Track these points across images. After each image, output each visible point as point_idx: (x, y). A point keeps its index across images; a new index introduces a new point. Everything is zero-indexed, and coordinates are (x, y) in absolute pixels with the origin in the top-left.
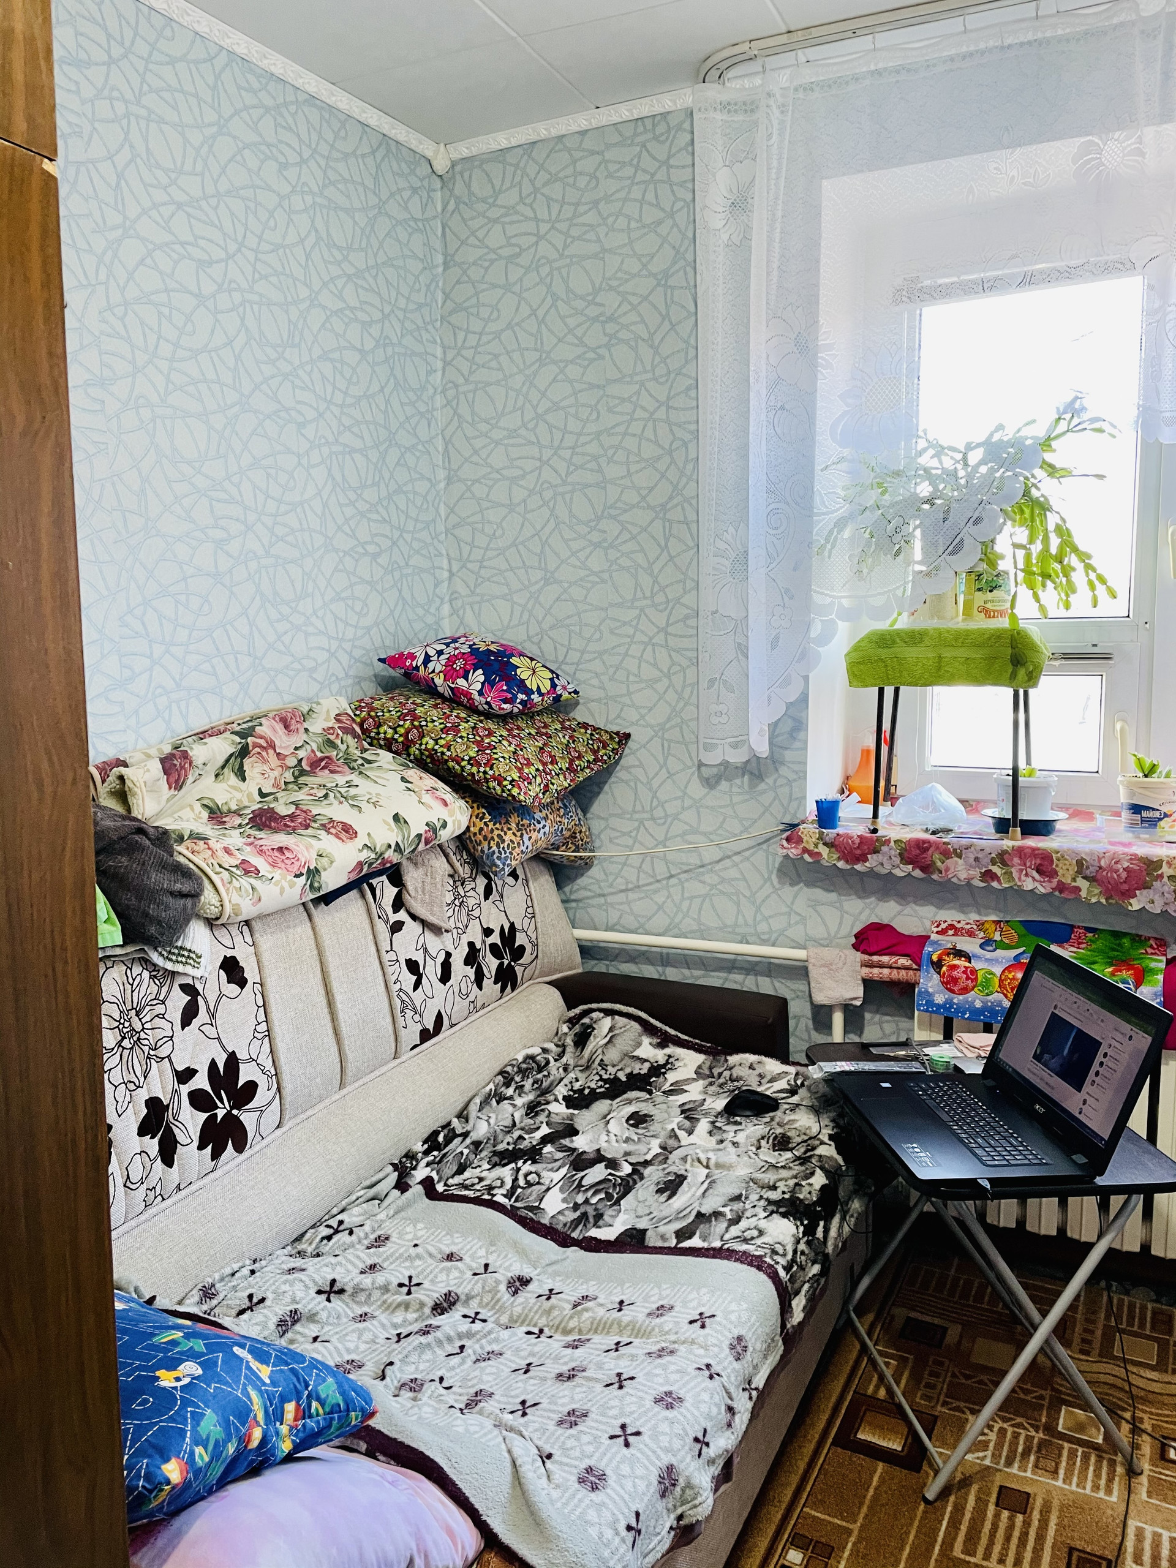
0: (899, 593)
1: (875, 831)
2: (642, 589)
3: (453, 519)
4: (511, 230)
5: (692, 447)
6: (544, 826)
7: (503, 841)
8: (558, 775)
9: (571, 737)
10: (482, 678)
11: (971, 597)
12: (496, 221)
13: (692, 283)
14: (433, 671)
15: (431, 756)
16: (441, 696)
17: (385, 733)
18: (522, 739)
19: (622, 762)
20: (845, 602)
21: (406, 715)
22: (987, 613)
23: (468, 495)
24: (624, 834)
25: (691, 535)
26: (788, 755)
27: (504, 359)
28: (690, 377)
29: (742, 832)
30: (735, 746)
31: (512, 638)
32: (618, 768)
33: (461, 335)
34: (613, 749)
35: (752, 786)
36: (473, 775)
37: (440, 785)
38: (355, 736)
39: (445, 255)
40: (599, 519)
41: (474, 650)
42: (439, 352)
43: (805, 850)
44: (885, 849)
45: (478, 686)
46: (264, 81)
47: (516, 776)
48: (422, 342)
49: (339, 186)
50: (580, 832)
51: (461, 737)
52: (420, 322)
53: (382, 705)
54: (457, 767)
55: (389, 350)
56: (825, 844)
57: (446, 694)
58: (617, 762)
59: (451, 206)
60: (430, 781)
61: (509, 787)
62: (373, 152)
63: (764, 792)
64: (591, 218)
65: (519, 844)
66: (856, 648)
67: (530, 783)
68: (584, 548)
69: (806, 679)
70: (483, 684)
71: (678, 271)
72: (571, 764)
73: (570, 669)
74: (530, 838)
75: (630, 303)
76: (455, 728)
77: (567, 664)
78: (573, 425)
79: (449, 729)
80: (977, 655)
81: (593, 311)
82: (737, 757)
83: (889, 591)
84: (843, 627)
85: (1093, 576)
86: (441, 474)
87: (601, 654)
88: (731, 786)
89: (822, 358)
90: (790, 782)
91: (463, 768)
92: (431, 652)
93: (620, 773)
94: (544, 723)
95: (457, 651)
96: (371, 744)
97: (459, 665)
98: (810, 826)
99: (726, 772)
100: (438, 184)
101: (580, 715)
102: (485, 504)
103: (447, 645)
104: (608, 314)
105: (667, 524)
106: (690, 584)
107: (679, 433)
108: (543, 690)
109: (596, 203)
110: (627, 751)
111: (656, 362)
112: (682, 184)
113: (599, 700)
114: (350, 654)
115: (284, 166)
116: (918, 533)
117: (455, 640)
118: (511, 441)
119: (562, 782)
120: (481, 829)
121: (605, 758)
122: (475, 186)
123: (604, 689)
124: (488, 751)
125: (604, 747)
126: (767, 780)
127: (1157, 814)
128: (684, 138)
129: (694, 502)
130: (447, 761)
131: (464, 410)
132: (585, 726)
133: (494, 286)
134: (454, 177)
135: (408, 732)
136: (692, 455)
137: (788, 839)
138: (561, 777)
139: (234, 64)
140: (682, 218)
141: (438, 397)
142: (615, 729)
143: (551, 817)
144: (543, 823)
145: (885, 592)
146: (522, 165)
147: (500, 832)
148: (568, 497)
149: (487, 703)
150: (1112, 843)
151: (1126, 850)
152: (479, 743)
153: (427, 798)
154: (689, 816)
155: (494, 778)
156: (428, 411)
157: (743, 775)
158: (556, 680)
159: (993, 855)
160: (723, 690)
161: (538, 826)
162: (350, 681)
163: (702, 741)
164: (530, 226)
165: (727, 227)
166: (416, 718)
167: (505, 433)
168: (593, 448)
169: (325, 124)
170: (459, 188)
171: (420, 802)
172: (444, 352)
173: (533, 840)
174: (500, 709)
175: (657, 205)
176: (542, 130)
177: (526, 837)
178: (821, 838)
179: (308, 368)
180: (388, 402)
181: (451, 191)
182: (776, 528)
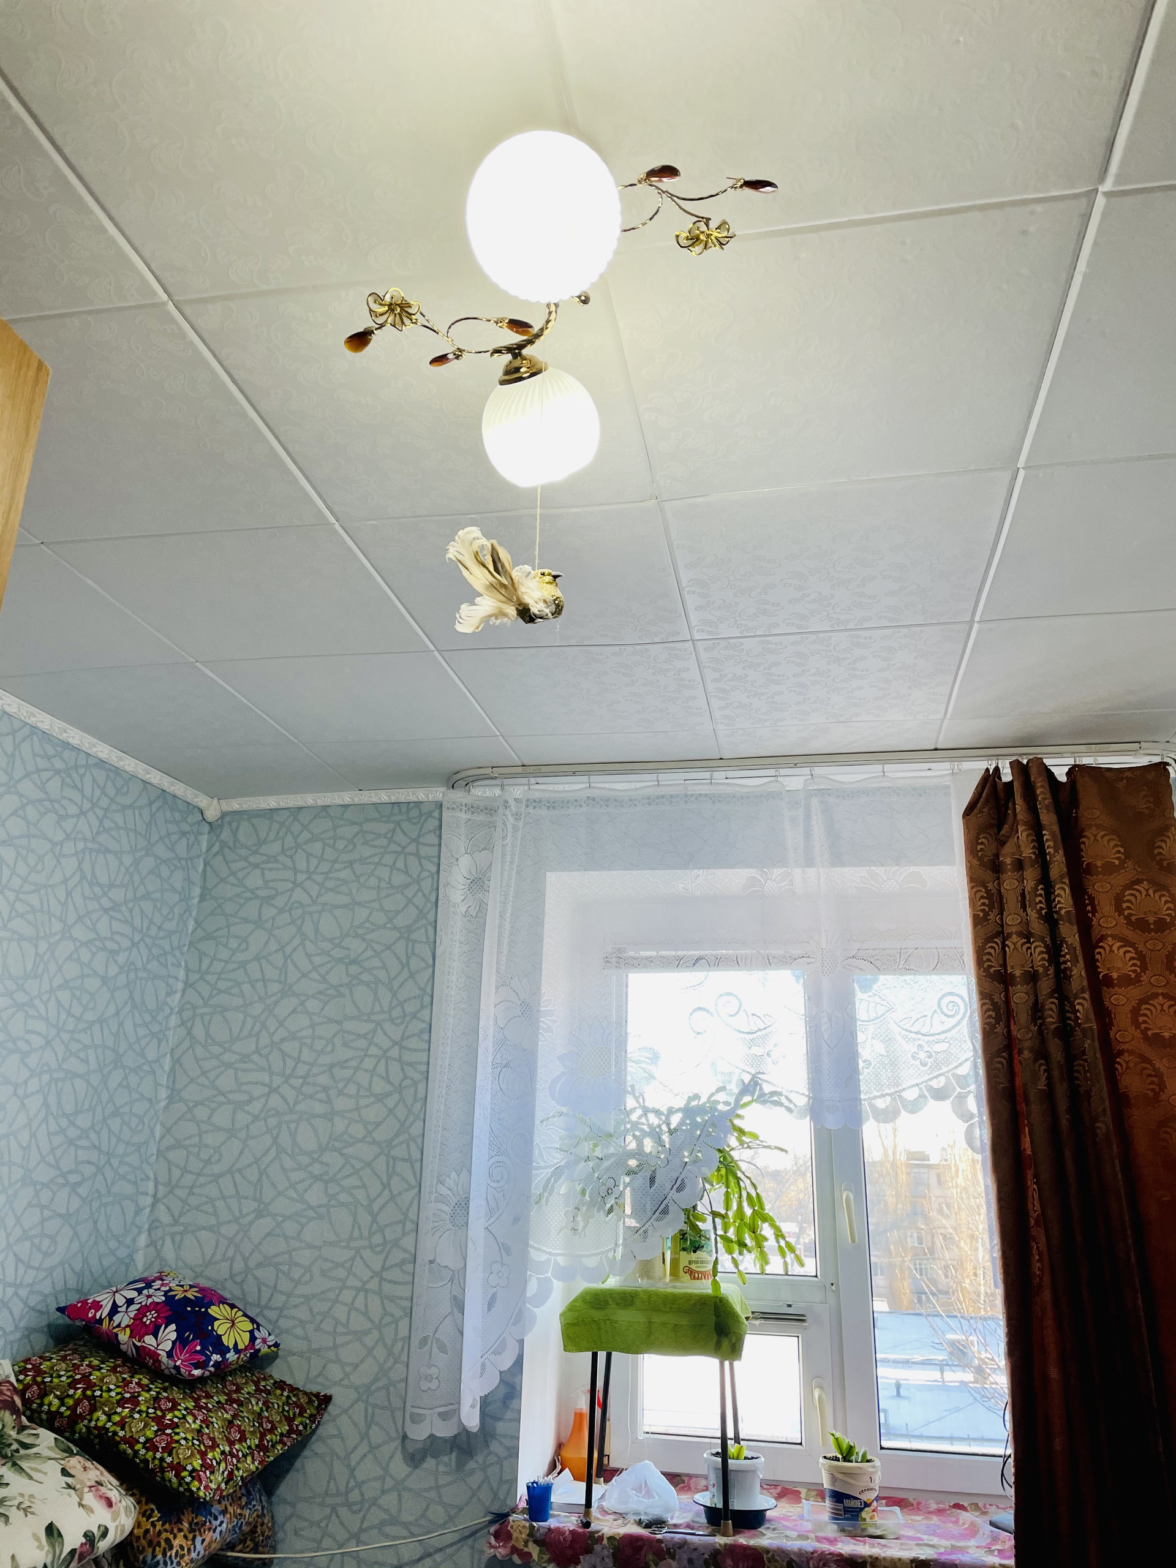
0: (611, 1255)
1: (587, 1525)
2: (359, 1227)
3: (169, 1141)
4: (269, 875)
5: (421, 1087)
6: (222, 1522)
7: (171, 1547)
8: (245, 1456)
9: (265, 1403)
10: (173, 1336)
11: (677, 1256)
12: (256, 866)
13: (432, 940)
14: (119, 1326)
15: (99, 1436)
16: (123, 1355)
17: (50, 1404)
18: (209, 1410)
19: (318, 1431)
20: (561, 1260)
21: (79, 1381)
22: (693, 1274)
23: (189, 1116)
24: (312, 1524)
25: (414, 1173)
26: (501, 1427)
27: (246, 987)
28: (423, 1021)
29: (446, 1523)
30: (444, 1416)
31: (214, 1277)
32: (314, 1437)
33: (206, 962)
34: (311, 1415)
35: (460, 1465)
36: (146, 1461)
37: (108, 1478)
38: (14, 1410)
39: (203, 888)
40: (322, 1149)
41: (169, 1298)
42: (182, 974)
43: (514, 1550)
44: (597, 1547)
45: (168, 1346)
46: (59, 749)
47: (197, 1463)
48: (166, 966)
49: (113, 833)
50: (262, 1524)
51: (140, 1412)
52: (167, 947)
53: (52, 1368)
54: (129, 1451)
55: (132, 975)
56: (536, 1542)
57: (129, 1353)
58: (314, 1432)
59: (216, 848)
60: (95, 1472)
61: (188, 1479)
62: (151, 803)
63: (472, 1472)
64: (345, 874)
65: (189, 1550)
66: (571, 1308)
67: (212, 1473)
68: (304, 1180)
69: (521, 1342)
70: (174, 1343)
71: (419, 928)
72: (261, 1440)
73: (272, 1315)
74: (203, 1541)
75: (375, 951)
76: (134, 1400)
77: (271, 1309)
78: (307, 1055)
79: (127, 1401)
80: (684, 1321)
81: (338, 953)
82: (445, 1431)
83: (602, 1253)
84: (557, 1285)
85: (782, 1243)
86: (163, 1093)
87: (308, 1299)
88: (437, 1464)
89: (543, 1022)
90: (500, 1461)
91: (136, 1452)
92: (120, 1301)
93: (316, 1446)
94: (237, 1385)
95: (150, 1300)
96: (30, 1419)
97: (149, 1318)
98: (521, 1517)
99: (433, 1447)
100: (207, 828)
101: (277, 1371)
102: (204, 1127)
103: (140, 1291)
104: (353, 956)
105: (391, 1161)
106: (410, 1226)
107: (410, 1072)
108: (241, 1346)
109: (351, 864)
110: (326, 1416)
111: (393, 1004)
112: (428, 858)
113: (301, 1354)
114: (25, 1304)
115: (62, 818)
116: (628, 1192)
117: (149, 1285)
118: (242, 1065)
119: (252, 1465)
120: (147, 1531)
121: (301, 1428)
122: (241, 836)
123: (309, 1341)
124: (169, 1431)
125: (301, 1415)
126: (476, 1458)
127: (858, 1504)
128: (433, 823)
129: (419, 1141)
130: (119, 1443)
131: (199, 1031)
132: (281, 1385)
133: (246, 921)
134: (221, 826)
135: (78, 1402)
136: (421, 1094)
137: (497, 1535)
138: (249, 1459)
139: (35, 736)
140: (426, 885)
141: (173, 1017)
142: (315, 1390)
143: (230, 1509)
144: (220, 1518)
145: (598, 1254)
146: (287, 823)
147: (168, 1535)
148: (293, 1126)
149: (177, 1368)
150: (818, 1539)
151: (833, 1549)
152: (159, 1420)
153: (89, 1499)
154: (389, 1501)
155: (171, 1466)
156: (161, 1031)
157: (451, 1453)
158: (256, 1333)
159: (706, 1556)
160: (435, 1350)
161: (216, 1523)
162: (18, 1335)
163: (409, 1410)
164: (289, 874)
165: (465, 902)
166: (90, 1385)
167: (237, 1057)
168: (324, 1079)
169: (109, 783)
170: (226, 835)
171: (80, 1505)
172: (187, 975)
173: (206, 1543)
174: (190, 1374)
175: (406, 872)
176: (310, 799)
177: (199, 1540)
178: (531, 1535)
179: (45, 997)
180: (121, 1024)
181: (218, 836)
182: (498, 1181)
